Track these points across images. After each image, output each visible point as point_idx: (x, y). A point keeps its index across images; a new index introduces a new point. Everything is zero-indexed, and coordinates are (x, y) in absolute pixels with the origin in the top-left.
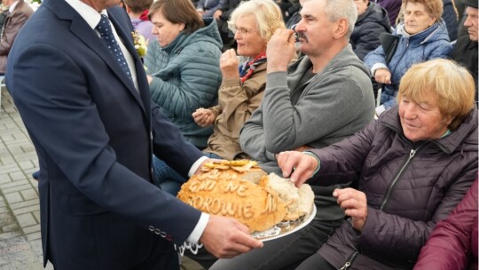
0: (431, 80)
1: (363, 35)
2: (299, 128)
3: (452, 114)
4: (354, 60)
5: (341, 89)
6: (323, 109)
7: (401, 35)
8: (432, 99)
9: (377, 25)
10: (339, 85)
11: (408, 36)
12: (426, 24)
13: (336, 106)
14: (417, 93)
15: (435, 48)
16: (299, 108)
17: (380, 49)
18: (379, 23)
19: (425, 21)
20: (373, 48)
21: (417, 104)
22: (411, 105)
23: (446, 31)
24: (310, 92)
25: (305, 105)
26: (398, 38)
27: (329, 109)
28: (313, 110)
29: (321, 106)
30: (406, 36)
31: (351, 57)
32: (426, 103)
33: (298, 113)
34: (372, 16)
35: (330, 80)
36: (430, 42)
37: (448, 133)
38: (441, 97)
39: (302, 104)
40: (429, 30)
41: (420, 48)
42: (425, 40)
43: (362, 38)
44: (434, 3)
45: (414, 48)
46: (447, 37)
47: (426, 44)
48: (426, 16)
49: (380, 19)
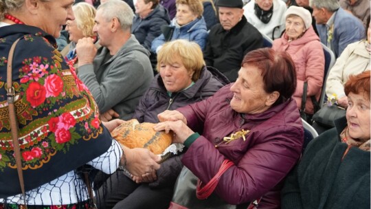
0: (176, 49)
1: (151, 26)
2: (106, 96)
3: (192, 68)
4: (136, 46)
5: (130, 67)
6: (121, 82)
7: (175, 27)
8: (179, 60)
9: (161, 19)
10: (129, 65)
11: (179, 27)
12: (190, 19)
13: (128, 79)
14: (169, 58)
15: (197, 34)
16: (105, 83)
17: (162, 36)
18: (163, 18)
19: (189, 17)
20: (157, 35)
21: (171, 66)
22: (168, 67)
23: (204, 23)
24: (110, 71)
25: (108, 81)
26: (173, 28)
27: (124, 81)
28: (113, 83)
29: (118, 80)
30: (178, 27)
31: (135, 44)
32: (176, 63)
33: (104, 87)
34: (158, 13)
35: (122, 62)
36: (194, 30)
37: (193, 83)
38: (184, 58)
39: (106, 81)
40: (193, 23)
41: (188, 35)
42: (191, 29)
43: (151, 29)
44: (195, 5)
45: (183, 35)
46: (205, 27)
47: (191, 32)
48: (190, 13)
49: (163, 15)
